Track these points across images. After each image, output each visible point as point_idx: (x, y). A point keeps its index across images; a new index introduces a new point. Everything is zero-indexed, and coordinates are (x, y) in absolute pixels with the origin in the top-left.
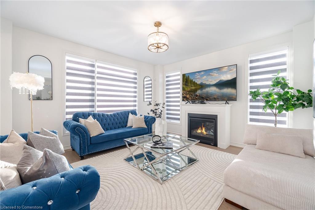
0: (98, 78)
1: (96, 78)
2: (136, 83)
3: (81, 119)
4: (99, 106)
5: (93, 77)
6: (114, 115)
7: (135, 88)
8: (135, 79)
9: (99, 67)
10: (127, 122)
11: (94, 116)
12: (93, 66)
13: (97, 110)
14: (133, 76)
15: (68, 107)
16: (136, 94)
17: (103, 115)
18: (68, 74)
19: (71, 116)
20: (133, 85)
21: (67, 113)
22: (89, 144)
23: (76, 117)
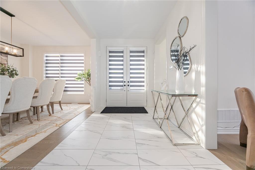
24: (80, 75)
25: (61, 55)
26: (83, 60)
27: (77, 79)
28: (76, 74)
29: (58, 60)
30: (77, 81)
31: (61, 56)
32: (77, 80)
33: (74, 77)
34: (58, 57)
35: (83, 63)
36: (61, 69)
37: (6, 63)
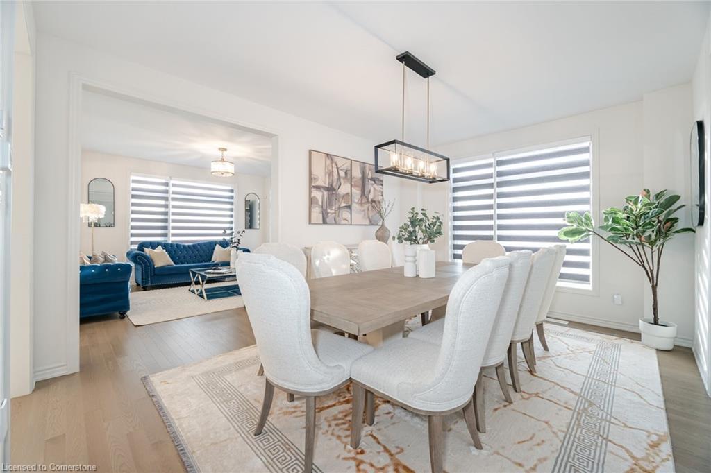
0: (173, 199)
1: (170, 199)
2: (232, 204)
3: (146, 249)
4: (174, 235)
5: (166, 199)
6: (194, 246)
7: (232, 210)
8: (232, 198)
9: (173, 185)
10: (212, 255)
11: (165, 246)
12: (167, 184)
13: (171, 240)
14: (230, 194)
15: (132, 235)
16: (232, 213)
17: (177, 245)
18: (133, 196)
19: (136, 247)
20: (229, 206)
21: (132, 243)
22: (153, 274)
23: (142, 246)
24: (584, 220)
25: (498, 159)
26: (586, 163)
27: (566, 234)
28: (561, 215)
29: (490, 176)
30: (567, 241)
31: (500, 163)
32: (566, 238)
33: (557, 227)
34: (490, 165)
35: (586, 175)
36: (498, 204)
37: (380, 198)
